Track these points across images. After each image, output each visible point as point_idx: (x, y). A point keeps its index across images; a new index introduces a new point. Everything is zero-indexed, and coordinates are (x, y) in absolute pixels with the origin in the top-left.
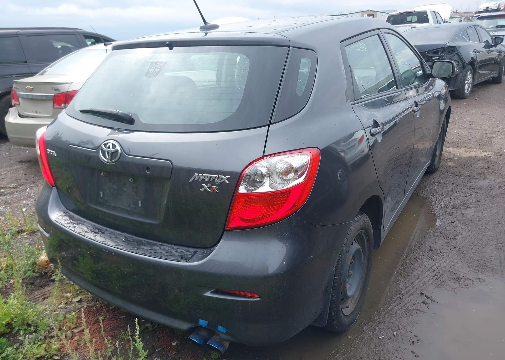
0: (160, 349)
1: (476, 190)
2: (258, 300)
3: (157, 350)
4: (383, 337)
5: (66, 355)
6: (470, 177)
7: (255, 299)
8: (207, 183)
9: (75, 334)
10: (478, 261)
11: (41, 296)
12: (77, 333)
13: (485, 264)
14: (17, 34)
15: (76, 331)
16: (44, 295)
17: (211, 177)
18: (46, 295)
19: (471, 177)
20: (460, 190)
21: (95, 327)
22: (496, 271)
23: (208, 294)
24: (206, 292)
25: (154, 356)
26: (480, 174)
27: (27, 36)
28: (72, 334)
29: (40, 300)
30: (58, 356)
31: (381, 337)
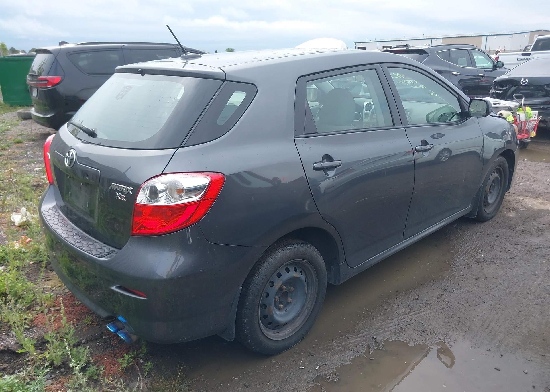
0: (108, 337)
1: (519, 247)
2: (145, 300)
3: (104, 337)
4: (303, 368)
5: (36, 326)
6: (523, 231)
7: (144, 298)
8: (119, 192)
9: (51, 311)
10: (459, 318)
11: (45, 278)
12: (53, 311)
13: (465, 322)
14: (122, 48)
15: (52, 309)
16: (48, 277)
17: (121, 187)
18: (49, 277)
19: (525, 231)
20: (501, 244)
21: (69, 310)
22: (471, 331)
23: (114, 288)
24: (113, 286)
25: (99, 341)
26: (538, 229)
27: (131, 50)
28: (49, 311)
29: (43, 281)
30: (29, 325)
31: (301, 368)
